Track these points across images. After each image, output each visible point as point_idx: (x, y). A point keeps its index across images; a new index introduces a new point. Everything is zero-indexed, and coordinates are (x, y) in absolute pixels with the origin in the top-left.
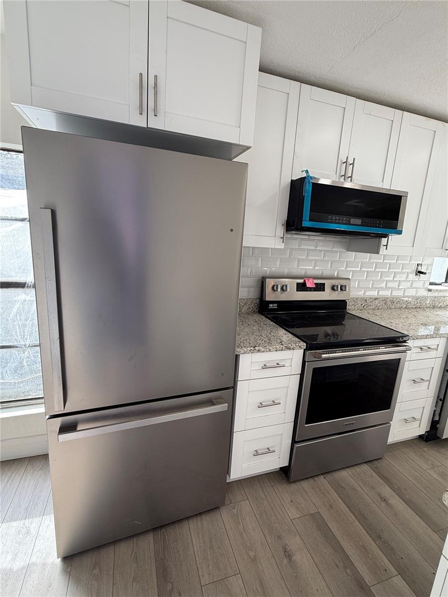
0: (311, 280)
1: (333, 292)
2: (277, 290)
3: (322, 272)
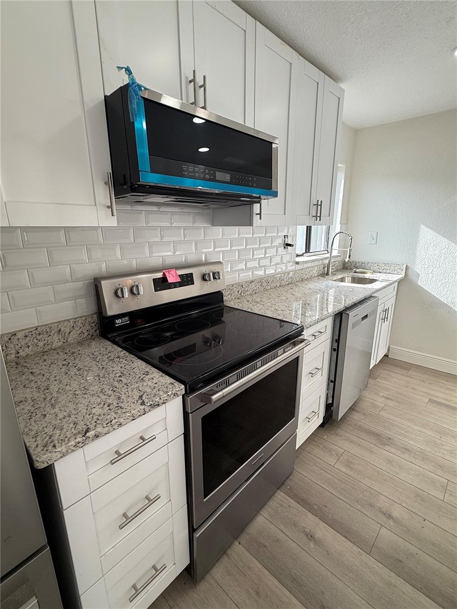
0: (173, 272)
1: (204, 282)
2: (123, 297)
3: (186, 258)
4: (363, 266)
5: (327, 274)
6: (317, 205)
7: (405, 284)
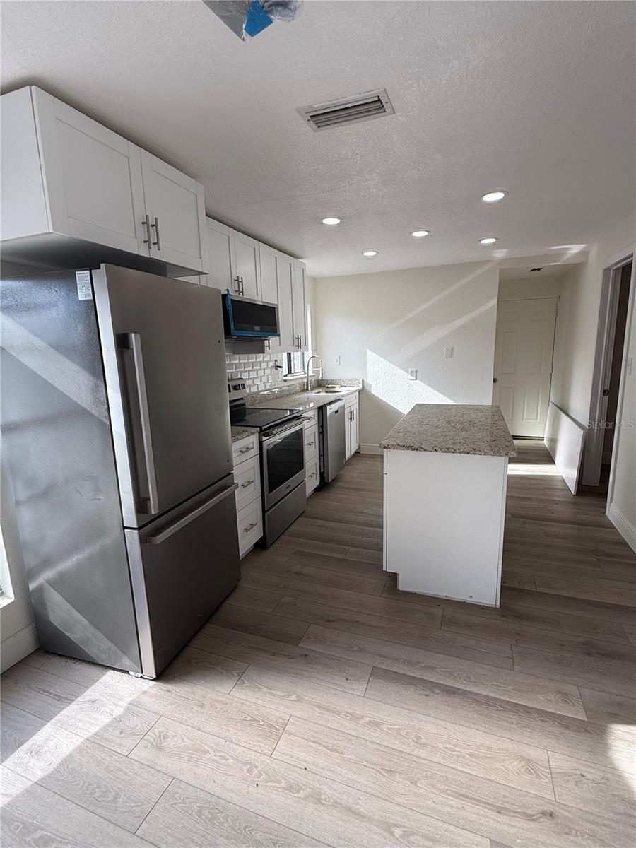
4: (332, 383)
5: (307, 389)
6: (298, 338)
7: (363, 393)
